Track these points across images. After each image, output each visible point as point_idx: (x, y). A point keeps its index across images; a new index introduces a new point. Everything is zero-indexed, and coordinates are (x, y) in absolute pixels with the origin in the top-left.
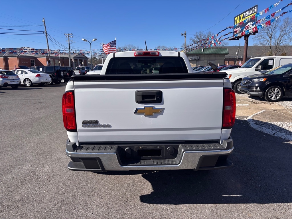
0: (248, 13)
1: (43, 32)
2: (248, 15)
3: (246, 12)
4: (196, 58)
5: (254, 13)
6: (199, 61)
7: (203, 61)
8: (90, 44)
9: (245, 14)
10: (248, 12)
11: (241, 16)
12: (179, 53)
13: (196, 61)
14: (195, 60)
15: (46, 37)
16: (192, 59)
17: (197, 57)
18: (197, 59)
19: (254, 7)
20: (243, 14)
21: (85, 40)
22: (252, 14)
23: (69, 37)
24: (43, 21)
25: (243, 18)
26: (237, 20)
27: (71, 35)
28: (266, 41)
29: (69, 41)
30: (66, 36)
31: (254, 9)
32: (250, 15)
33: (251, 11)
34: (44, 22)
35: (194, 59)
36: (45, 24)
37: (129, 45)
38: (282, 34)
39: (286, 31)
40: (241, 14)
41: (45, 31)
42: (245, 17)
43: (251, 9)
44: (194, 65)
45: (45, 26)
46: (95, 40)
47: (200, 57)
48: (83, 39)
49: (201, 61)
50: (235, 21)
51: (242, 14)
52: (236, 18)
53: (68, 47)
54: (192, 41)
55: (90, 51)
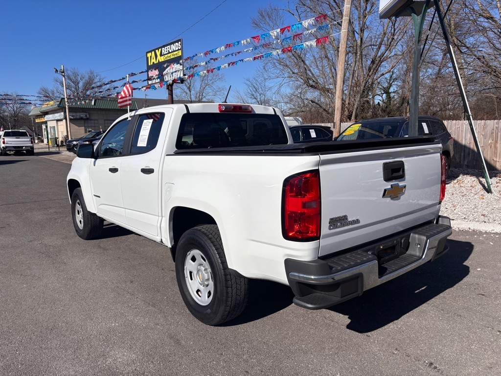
0: (168, 49)
2: (169, 53)
3: (166, 48)
4: (83, 115)
5: (179, 50)
6: (90, 122)
7: (96, 122)
9: (164, 50)
10: (168, 47)
11: (158, 53)
13: (82, 122)
14: (81, 119)
16: (74, 117)
17: (85, 114)
18: (85, 118)
19: (177, 41)
20: (160, 50)
22: (174, 51)
25: (161, 55)
26: (151, 57)
28: (185, 94)
31: (177, 44)
32: (172, 52)
33: (173, 47)
35: (78, 117)
38: (203, 84)
39: (209, 81)
40: (156, 49)
42: (164, 55)
43: (173, 43)
44: (81, 128)
47: (89, 114)
49: (93, 122)
50: (147, 58)
51: (158, 49)
52: (149, 55)
54: (59, 83)
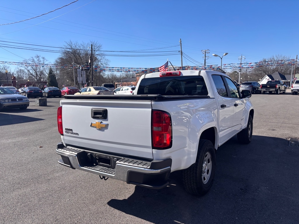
1: (179, 51)
8: (221, 59)
12: (200, 72)
15: (181, 56)
21: (215, 56)
23: (205, 53)
24: (180, 41)
27: (208, 51)
29: (205, 57)
30: (203, 52)
34: (180, 43)
36: (181, 44)
37: (277, 56)
41: (181, 50)
45: (181, 46)
46: (226, 54)
48: (214, 55)
53: (204, 63)
55: (221, 66)
